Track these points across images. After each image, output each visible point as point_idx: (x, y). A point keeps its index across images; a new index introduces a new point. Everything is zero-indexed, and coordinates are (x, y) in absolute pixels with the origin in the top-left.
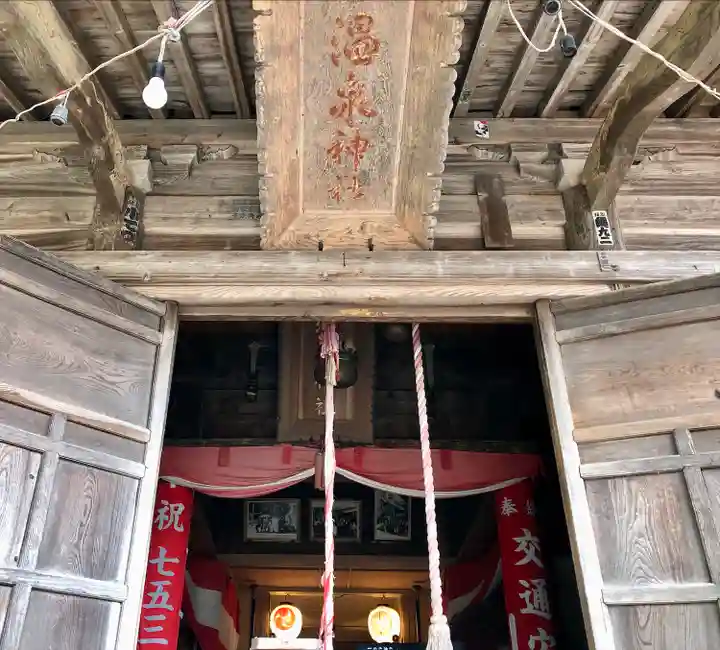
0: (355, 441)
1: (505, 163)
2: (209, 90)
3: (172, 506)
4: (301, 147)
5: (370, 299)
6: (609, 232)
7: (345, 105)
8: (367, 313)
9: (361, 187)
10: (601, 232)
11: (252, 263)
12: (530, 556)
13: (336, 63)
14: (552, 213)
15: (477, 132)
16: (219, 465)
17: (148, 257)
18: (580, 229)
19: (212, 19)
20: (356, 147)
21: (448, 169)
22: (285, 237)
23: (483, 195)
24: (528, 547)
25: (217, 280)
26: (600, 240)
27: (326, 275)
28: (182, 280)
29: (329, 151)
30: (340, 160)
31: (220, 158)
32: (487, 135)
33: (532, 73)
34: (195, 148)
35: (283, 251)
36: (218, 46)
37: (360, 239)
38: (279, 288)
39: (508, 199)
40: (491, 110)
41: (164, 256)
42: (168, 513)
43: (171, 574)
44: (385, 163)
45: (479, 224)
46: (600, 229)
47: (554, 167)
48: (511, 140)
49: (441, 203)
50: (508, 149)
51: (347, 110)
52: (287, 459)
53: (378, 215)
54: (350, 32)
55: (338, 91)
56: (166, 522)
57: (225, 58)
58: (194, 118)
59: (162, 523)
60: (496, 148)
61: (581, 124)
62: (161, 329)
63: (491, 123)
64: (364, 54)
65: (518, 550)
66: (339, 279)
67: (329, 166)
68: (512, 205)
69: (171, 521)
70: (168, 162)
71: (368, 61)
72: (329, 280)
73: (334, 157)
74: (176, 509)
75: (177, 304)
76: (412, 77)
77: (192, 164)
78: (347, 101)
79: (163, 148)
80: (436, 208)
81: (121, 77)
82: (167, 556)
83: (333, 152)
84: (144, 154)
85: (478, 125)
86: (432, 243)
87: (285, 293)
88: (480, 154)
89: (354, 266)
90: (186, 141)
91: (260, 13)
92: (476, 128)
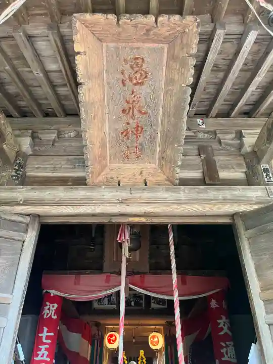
0: (140, 271)
1: (214, 140)
2: (64, 102)
3: (51, 305)
4: (107, 131)
5: (145, 213)
6: (271, 176)
7: (130, 108)
8: (143, 220)
9: (140, 152)
10: (267, 175)
11: (80, 193)
12: (226, 330)
13: (124, 84)
14: (239, 165)
15: (199, 125)
16: (75, 284)
17: (23, 189)
18: (255, 174)
19: (58, 62)
20: (137, 131)
21: (186, 143)
22: (100, 178)
23: (203, 156)
24: (224, 325)
25: (60, 203)
26: (266, 180)
27: (121, 199)
28: (41, 203)
29: (122, 133)
30: (128, 138)
31: (69, 137)
32: (204, 126)
33: (227, 95)
34: (56, 132)
35: (98, 186)
36: (64, 78)
37: (140, 179)
38: (95, 207)
39: (216, 158)
40: (205, 114)
41: (32, 189)
42: (49, 309)
43: (49, 341)
44: (152, 140)
45: (201, 171)
46: (265, 174)
47: (239, 142)
48: (216, 128)
49: (182, 160)
50: (215, 133)
51: (131, 111)
52: (108, 280)
53: (149, 167)
54: (132, 67)
55: (126, 100)
56: (48, 314)
57: (68, 85)
58: (57, 117)
59: (46, 314)
60: (208, 132)
61: (250, 121)
62: (26, 232)
63: (205, 120)
64: (139, 80)
65: (219, 327)
66: (128, 201)
67: (122, 141)
68: (219, 162)
69: (50, 314)
70: (42, 139)
71: (142, 84)
72: (123, 202)
73: (125, 136)
74: (53, 307)
75: (39, 216)
76: (166, 92)
77: (54, 140)
78: (131, 106)
79: (39, 131)
80: (180, 163)
81: (17, 95)
82: (48, 332)
83: (125, 134)
84: (30, 135)
85: (199, 121)
86: (177, 182)
87: (98, 210)
88: (201, 135)
89: (136, 195)
90: (52, 128)
91: (79, 53)
92: (198, 123)
